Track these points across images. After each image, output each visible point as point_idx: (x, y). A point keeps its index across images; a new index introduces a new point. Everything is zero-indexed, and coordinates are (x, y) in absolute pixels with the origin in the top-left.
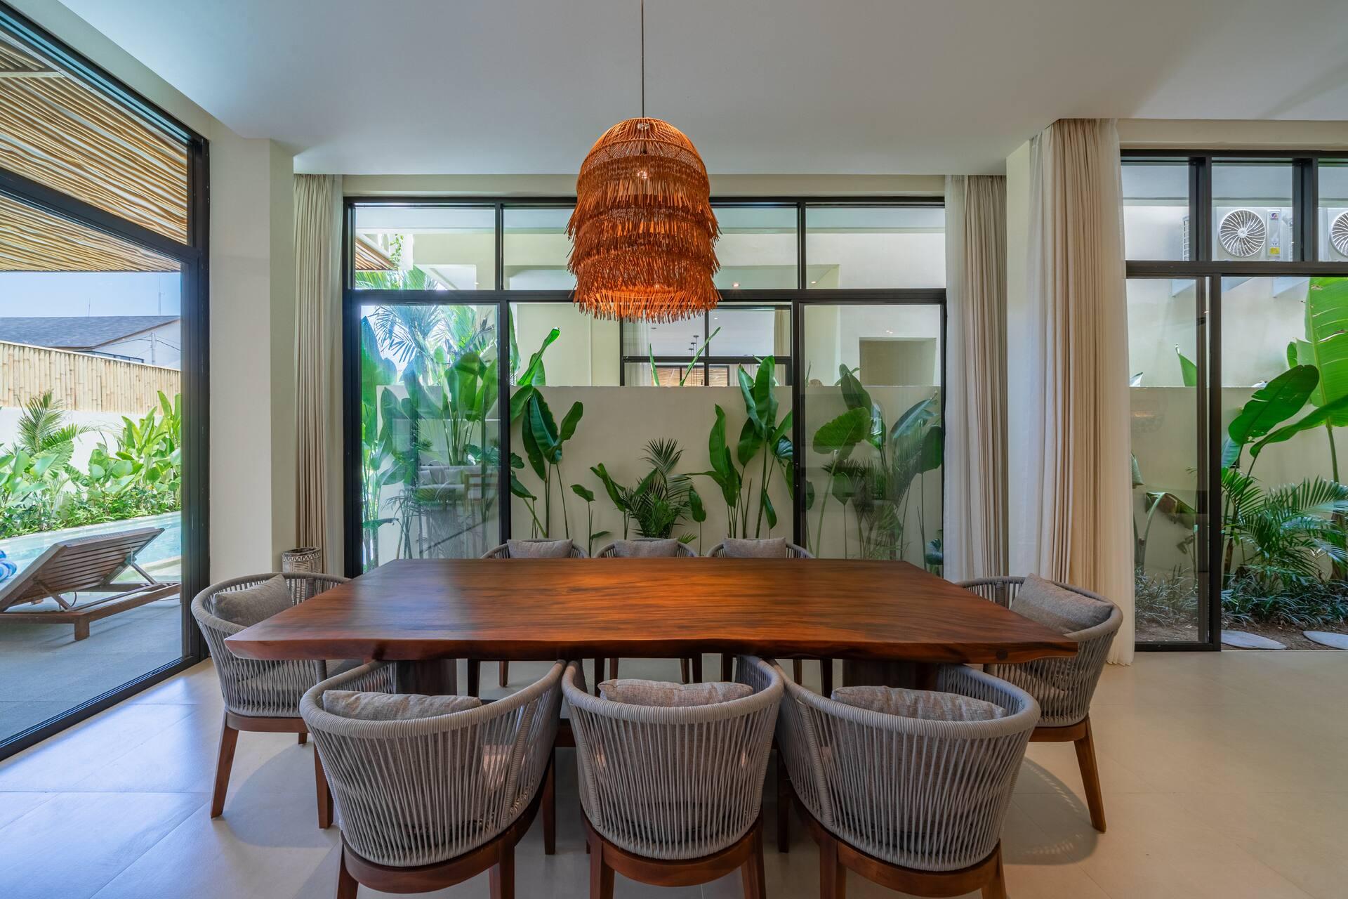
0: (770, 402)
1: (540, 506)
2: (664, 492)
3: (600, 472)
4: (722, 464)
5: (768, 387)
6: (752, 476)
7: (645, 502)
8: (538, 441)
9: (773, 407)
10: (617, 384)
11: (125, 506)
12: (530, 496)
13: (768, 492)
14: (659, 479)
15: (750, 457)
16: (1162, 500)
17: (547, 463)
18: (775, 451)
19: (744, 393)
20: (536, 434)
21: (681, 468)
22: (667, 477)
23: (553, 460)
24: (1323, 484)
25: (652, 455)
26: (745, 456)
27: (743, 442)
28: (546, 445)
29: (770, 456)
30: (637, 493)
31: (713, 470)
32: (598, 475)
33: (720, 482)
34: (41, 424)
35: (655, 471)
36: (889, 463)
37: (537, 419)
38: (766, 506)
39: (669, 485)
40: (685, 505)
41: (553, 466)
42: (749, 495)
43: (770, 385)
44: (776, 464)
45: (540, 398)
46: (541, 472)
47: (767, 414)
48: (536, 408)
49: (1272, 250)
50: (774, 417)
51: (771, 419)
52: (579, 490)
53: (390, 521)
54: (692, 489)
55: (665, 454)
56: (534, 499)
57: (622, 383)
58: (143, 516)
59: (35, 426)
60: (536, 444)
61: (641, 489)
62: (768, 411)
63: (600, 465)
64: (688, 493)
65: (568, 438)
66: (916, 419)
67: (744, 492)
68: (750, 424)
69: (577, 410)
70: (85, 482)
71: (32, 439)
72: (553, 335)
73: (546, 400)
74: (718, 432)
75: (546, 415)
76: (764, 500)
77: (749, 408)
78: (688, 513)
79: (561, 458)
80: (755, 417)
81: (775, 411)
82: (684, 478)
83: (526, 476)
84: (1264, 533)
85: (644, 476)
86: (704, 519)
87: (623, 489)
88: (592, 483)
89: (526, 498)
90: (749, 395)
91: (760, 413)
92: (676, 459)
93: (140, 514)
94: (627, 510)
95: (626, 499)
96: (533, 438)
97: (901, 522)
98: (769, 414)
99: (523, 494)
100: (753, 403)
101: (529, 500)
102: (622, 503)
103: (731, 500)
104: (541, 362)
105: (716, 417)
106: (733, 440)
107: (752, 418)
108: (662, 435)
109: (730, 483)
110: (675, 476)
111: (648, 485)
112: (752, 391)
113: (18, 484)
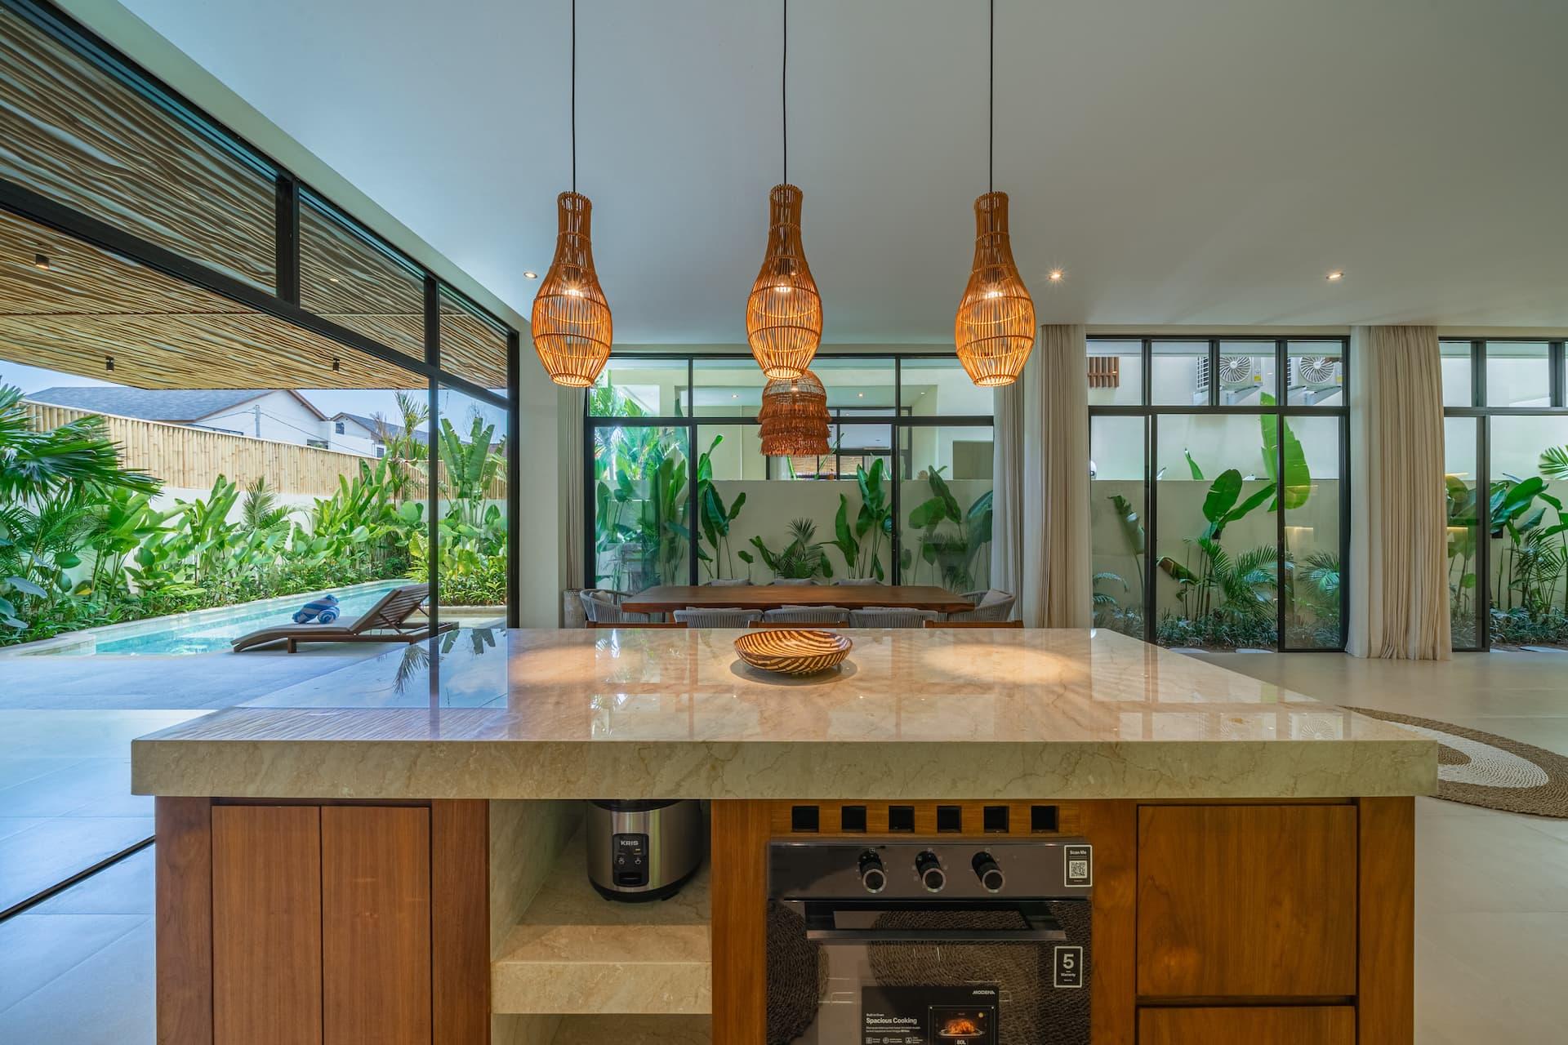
0: (879, 492)
1: (714, 566)
2: (803, 557)
3: (757, 543)
4: (844, 537)
5: (877, 482)
6: (867, 545)
7: (789, 564)
8: (712, 520)
9: (881, 496)
10: (764, 478)
11: (319, 579)
12: (707, 559)
13: (878, 556)
14: (799, 548)
15: (865, 531)
16: (1162, 561)
17: (718, 535)
18: (883, 527)
19: (861, 486)
20: (710, 515)
21: (814, 540)
22: (805, 546)
23: (723, 534)
24: (1269, 551)
25: (794, 530)
26: (861, 531)
27: (861, 521)
28: (717, 523)
29: (879, 531)
30: (783, 558)
31: (838, 540)
32: (756, 545)
33: (842, 548)
34: (257, 505)
35: (796, 542)
36: (964, 533)
37: (711, 504)
38: (877, 567)
39: (807, 552)
40: (819, 565)
41: (723, 538)
42: (864, 559)
43: (879, 480)
44: (884, 537)
45: (712, 488)
46: (714, 542)
47: (876, 501)
48: (710, 497)
49: (1255, 377)
50: (882, 503)
51: (880, 503)
52: (744, 556)
53: (608, 577)
54: (823, 554)
55: (804, 530)
56: (711, 561)
57: (768, 477)
58: (332, 588)
59: (254, 506)
60: (710, 522)
61: (785, 556)
62: (878, 499)
63: (758, 537)
64: (819, 557)
65: (734, 518)
66: (985, 503)
67: (861, 556)
68: (865, 508)
69: (742, 498)
70: (288, 556)
71: (252, 518)
72: (719, 439)
73: (717, 490)
74: (842, 513)
75: (718, 501)
76: (876, 563)
77: (864, 496)
78: (820, 572)
79: (727, 532)
80: (868, 503)
81: (883, 497)
82: (817, 547)
83: (704, 544)
84: (1229, 587)
85: (789, 545)
86: (831, 576)
87: (773, 554)
88: (752, 551)
89: (705, 561)
90: (864, 487)
91: (872, 500)
92: (811, 534)
93: (330, 586)
94: (777, 570)
95: (776, 562)
96: (708, 518)
97: (973, 578)
98: (878, 501)
99: (704, 558)
100: (867, 492)
101: (707, 562)
102: (773, 565)
103: (851, 563)
104: (709, 461)
105: (841, 502)
106: (853, 520)
107: (867, 503)
108: (800, 516)
109: (850, 549)
110: (810, 545)
111: (791, 552)
112: (866, 483)
113: (254, 557)
